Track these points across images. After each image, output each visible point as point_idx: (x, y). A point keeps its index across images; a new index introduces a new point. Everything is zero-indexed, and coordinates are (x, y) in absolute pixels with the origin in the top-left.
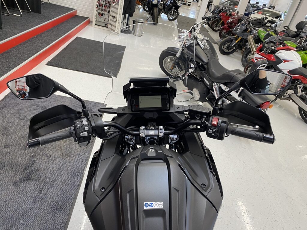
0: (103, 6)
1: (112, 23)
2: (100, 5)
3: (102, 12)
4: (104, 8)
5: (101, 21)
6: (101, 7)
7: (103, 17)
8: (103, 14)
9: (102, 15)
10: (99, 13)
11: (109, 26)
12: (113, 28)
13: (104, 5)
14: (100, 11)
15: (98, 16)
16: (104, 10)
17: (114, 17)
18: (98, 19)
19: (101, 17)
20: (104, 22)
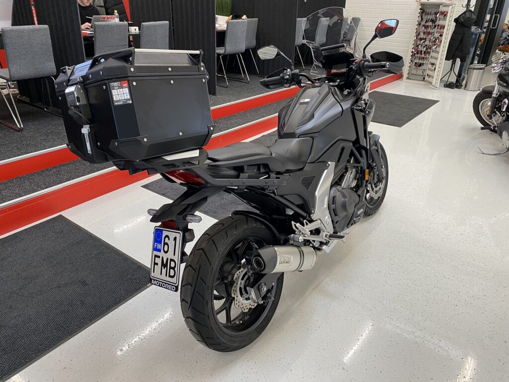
0: (423, 52)
1: (430, 73)
2: (417, 53)
3: (420, 62)
4: (423, 56)
5: (417, 74)
6: (419, 55)
7: (421, 68)
8: (421, 63)
9: (420, 65)
10: (416, 63)
11: (427, 78)
12: (430, 79)
13: (425, 51)
14: (417, 61)
15: (414, 67)
16: (423, 58)
17: (433, 64)
18: (414, 72)
19: (418, 68)
20: (422, 74)
